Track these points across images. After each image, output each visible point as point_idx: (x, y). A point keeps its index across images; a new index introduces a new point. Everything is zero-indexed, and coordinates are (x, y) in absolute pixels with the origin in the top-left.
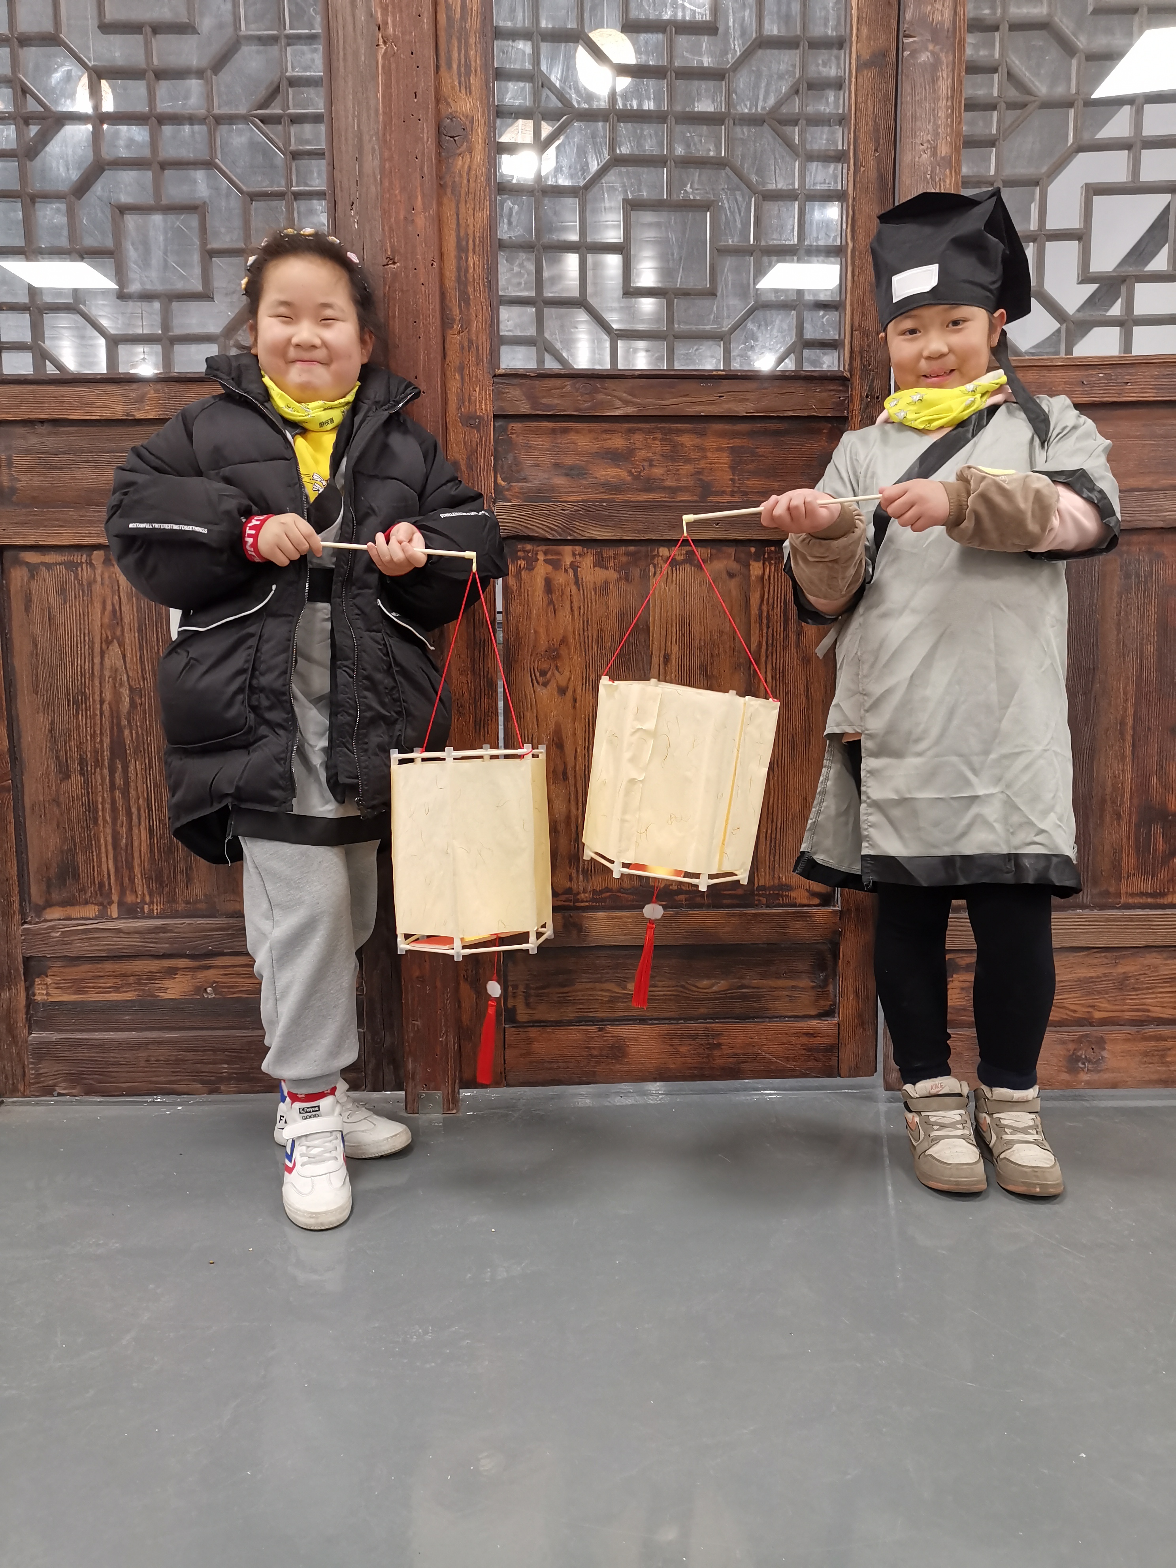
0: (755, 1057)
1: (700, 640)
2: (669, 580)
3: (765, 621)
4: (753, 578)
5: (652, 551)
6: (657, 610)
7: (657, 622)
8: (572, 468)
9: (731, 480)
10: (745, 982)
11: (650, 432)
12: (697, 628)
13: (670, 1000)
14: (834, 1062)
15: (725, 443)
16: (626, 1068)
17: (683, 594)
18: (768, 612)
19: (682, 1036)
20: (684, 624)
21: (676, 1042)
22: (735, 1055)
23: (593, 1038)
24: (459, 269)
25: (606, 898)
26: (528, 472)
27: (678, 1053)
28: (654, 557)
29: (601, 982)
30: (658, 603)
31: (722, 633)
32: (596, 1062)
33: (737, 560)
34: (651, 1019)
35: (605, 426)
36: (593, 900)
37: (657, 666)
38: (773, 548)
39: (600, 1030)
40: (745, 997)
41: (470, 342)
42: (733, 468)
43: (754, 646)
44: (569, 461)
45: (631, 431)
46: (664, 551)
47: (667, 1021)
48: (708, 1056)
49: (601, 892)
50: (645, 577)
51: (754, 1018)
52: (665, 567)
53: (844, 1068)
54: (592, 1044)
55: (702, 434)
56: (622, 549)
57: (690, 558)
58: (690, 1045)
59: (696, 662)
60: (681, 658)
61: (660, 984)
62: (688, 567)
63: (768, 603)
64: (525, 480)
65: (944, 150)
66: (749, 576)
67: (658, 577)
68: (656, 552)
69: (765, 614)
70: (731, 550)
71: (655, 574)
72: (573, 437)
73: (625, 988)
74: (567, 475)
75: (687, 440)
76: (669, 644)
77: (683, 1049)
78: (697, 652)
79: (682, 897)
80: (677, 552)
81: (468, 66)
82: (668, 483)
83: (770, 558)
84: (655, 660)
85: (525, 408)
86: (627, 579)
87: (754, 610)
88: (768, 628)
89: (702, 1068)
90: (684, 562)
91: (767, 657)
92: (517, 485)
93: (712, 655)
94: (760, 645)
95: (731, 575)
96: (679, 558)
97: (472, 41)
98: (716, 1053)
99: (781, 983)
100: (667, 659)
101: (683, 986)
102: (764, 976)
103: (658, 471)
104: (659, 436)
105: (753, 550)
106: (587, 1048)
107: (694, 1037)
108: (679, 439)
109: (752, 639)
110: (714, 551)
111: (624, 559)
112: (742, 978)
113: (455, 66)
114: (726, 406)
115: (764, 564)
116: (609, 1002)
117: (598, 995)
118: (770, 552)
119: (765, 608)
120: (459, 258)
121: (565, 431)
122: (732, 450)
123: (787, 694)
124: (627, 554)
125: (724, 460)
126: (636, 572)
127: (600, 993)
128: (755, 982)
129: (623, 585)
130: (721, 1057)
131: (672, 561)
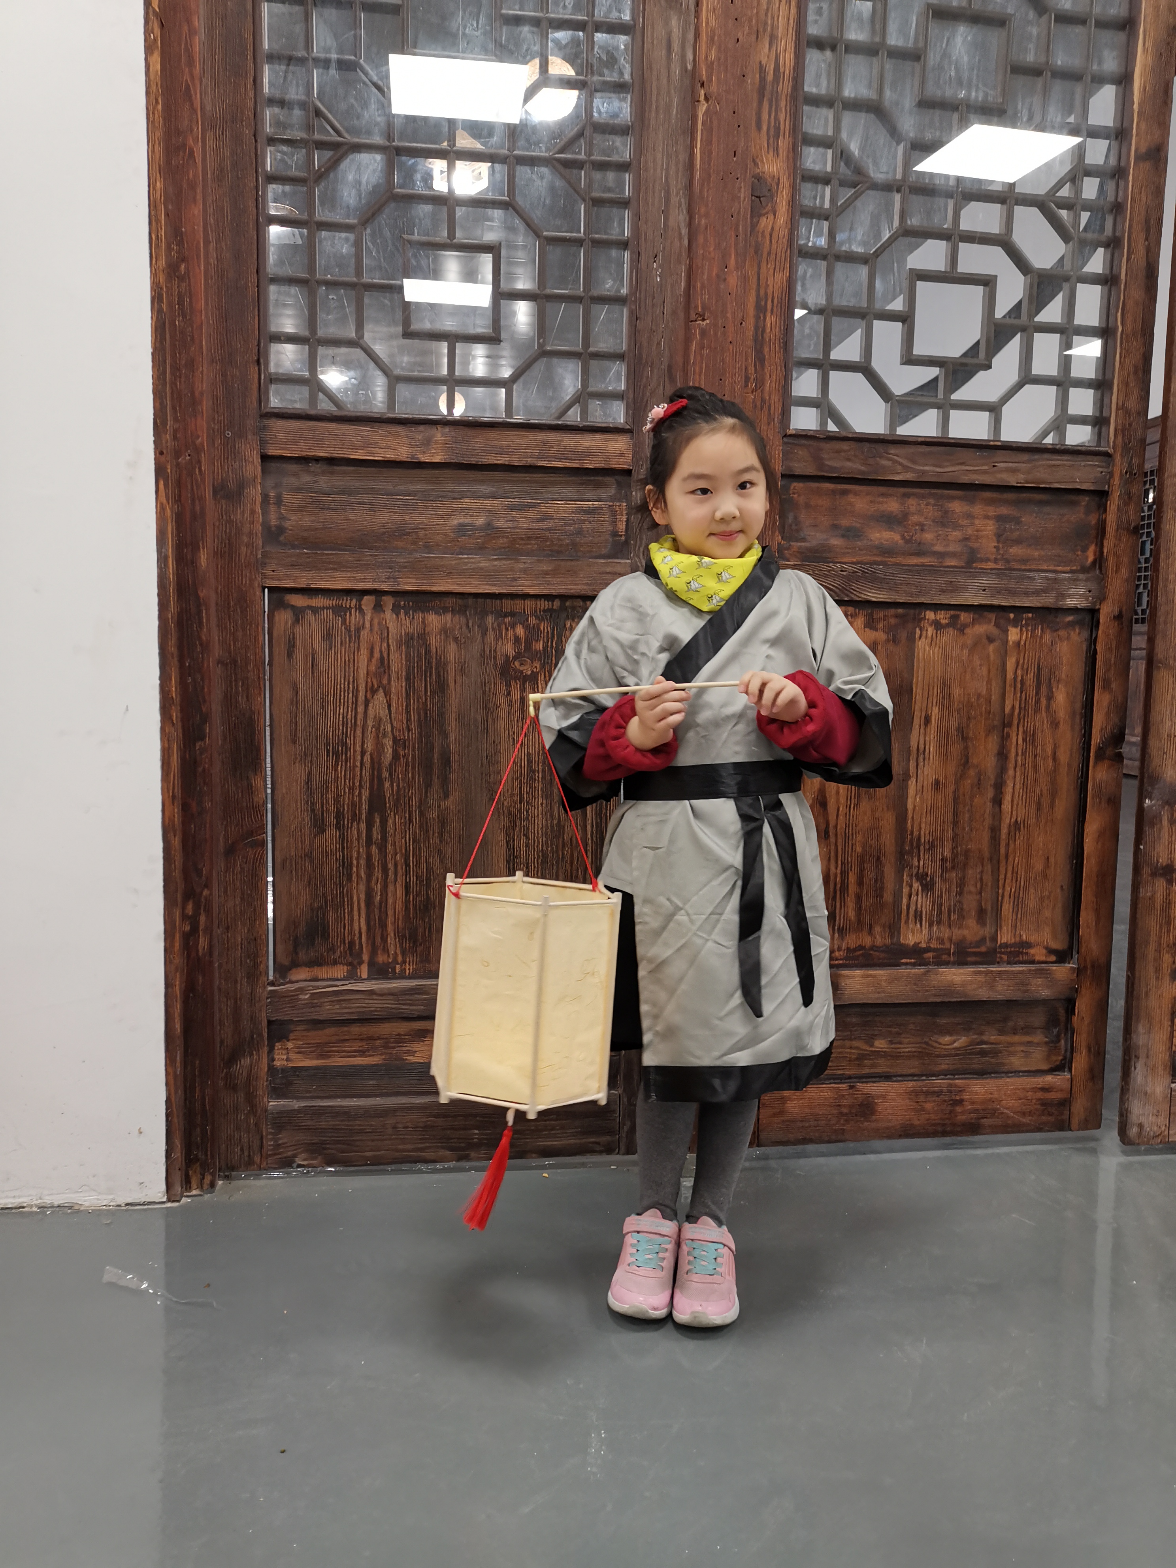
0: (994, 1113)
1: (959, 702)
2: (933, 643)
3: (1019, 686)
4: (1011, 643)
5: (920, 614)
6: (921, 673)
7: (920, 684)
8: (848, 529)
9: (995, 547)
10: (985, 1038)
11: (923, 497)
12: (957, 692)
13: (914, 1056)
14: (1065, 1117)
15: (992, 511)
16: (874, 1125)
17: (946, 657)
18: (1022, 677)
19: (927, 1093)
20: (945, 686)
21: (922, 1098)
22: (976, 1111)
23: (843, 1096)
24: (756, 328)
25: (858, 956)
26: (808, 532)
27: (923, 1109)
28: (920, 620)
29: (851, 1040)
30: (922, 665)
31: (979, 696)
32: (846, 1120)
33: (997, 625)
34: (895, 1076)
35: (882, 489)
36: (846, 958)
37: (917, 726)
38: (1030, 615)
39: (851, 1087)
40: (983, 1053)
41: (763, 401)
42: (999, 536)
43: (1008, 710)
44: (845, 522)
45: (906, 495)
46: (930, 615)
47: (910, 1078)
48: (951, 1112)
49: (855, 950)
50: (911, 639)
51: (990, 1073)
52: (931, 631)
53: (1075, 1122)
54: (844, 1102)
55: (972, 501)
56: (892, 611)
57: (954, 622)
58: (934, 1101)
59: (954, 724)
60: (941, 720)
61: (906, 1040)
62: (951, 630)
63: (1023, 668)
64: (804, 540)
66: (1007, 641)
67: (923, 639)
68: (923, 616)
69: (1019, 678)
70: (992, 616)
71: (920, 637)
72: (851, 498)
73: (872, 1046)
74: (843, 536)
75: (957, 507)
76: (930, 705)
77: (928, 1106)
78: (955, 714)
79: (930, 955)
80: (943, 617)
81: (777, 129)
82: (939, 548)
83: (1027, 625)
84: (916, 721)
85: (810, 470)
86: (894, 641)
87: (1010, 675)
88: (1022, 692)
89: (944, 1125)
90: (948, 625)
91: (1019, 720)
92: (796, 545)
93: (969, 718)
94: (1013, 707)
95: (990, 640)
96: (944, 622)
97: (783, 104)
98: (959, 1109)
99: (1016, 1038)
100: (927, 720)
101: (926, 1043)
102: (1002, 1032)
103: (928, 536)
104: (932, 501)
105: (1012, 616)
106: (839, 1106)
107: (938, 1094)
108: (950, 505)
109: (1007, 702)
110: (976, 616)
111: (893, 621)
112: (982, 1034)
113: (765, 128)
114: (999, 476)
115: (1021, 630)
116: (857, 1059)
117: (847, 1053)
118: (1027, 619)
119: (1019, 672)
120: (757, 318)
121: (844, 493)
122: (999, 519)
123: (1036, 756)
124: (896, 616)
125: (990, 527)
126: (903, 635)
127: (849, 1050)
128: (993, 1038)
129: (891, 647)
130: (963, 1113)
131: (937, 625)
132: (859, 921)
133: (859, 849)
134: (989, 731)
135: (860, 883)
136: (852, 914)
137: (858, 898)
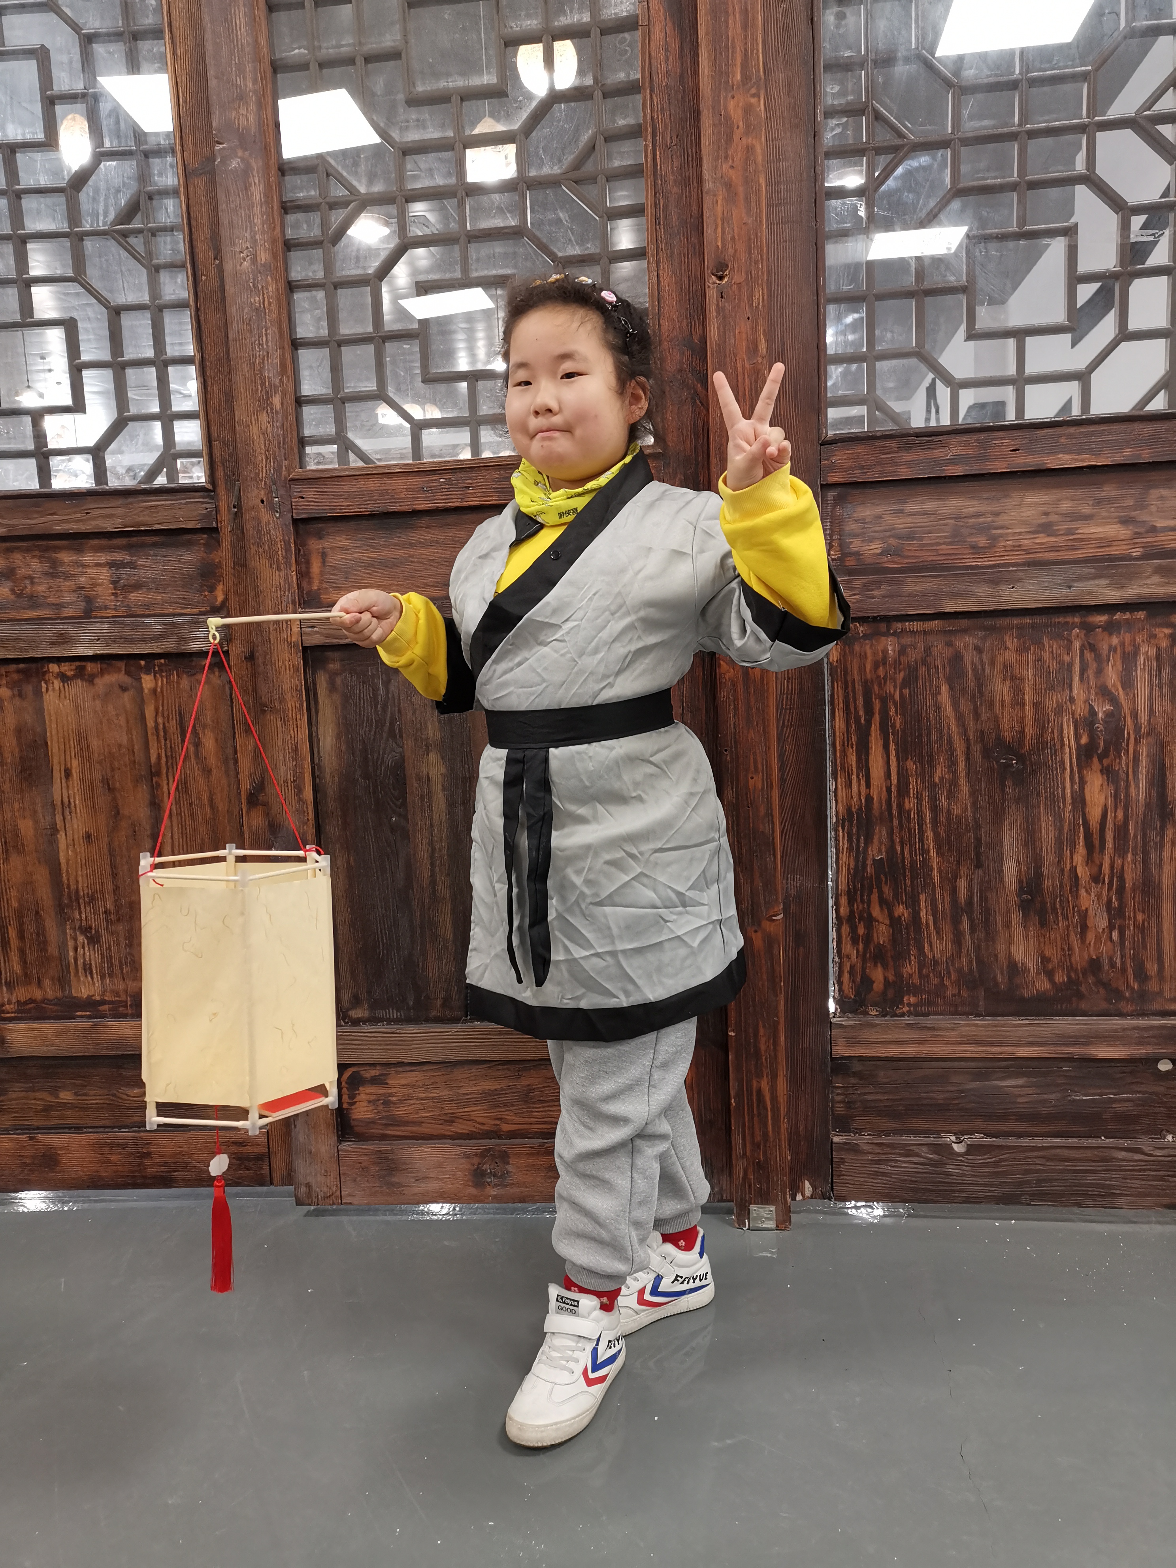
0: (186, 1166)
1: (99, 754)
2: (62, 695)
3: (162, 734)
4: (146, 691)
5: (43, 667)
6: (54, 726)
7: (55, 738)
9: (113, 594)
11: (28, 550)
12: (95, 743)
13: (103, 1108)
14: (265, 1170)
15: (103, 558)
16: (59, 1176)
17: (77, 708)
18: (164, 724)
19: (111, 1146)
20: (82, 737)
21: (106, 1150)
22: (165, 1164)
23: (24, 1146)
25: (30, 1009)
27: (109, 1161)
28: (44, 673)
29: (34, 1091)
30: (53, 718)
31: (120, 746)
32: (30, 1170)
33: (128, 673)
34: (85, 1128)
36: (18, 1011)
37: (59, 780)
38: (162, 661)
39: (31, 1138)
42: (115, 583)
43: (153, 759)
45: (10, 550)
46: (54, 668)
47: (101, 1130)
48: (139, 1165)
49: (26, 1003)
50: (38, 694)
52: (57, 683)
53: (276, 1177)
54: (26, 1153)
55: (79, 550)
56: (13, 667)
57: (80, 674)
58: (121, 1154)
59: (97, 776)
60: (82, 772)
61: (91, 1092)
62: (79, 682)
63: (163, 715)
65: (263, 257)
66: (142, 689)
67: (50, 692)
68: (46, 669)
69: (161, 726)
70: (122, 664)
71: (47, 689)
73: (57, 1097)
75: (66, 557)
76: (68, 758)
77: (113, 1158)
78: (98, 766)
79: (106, 1007)
80: (67, 669)
82: (51, 600)
83: (161, 671)
84: (56, 774)
86: (20, 695)
87: (150, 723)
88: (166, 740)
89: (134, 1177)
90: (75, 677)
91: (168, 769)
93: (113, 770)
94: (159, 757)
95: (124, 689)
96: (70, 673)
98: (147, 1162)
100: (68, 774)
101: (114, 1095)
103: (41, 589)
104: (37, 553)
105: (143, 663)
106: (20, 1156)
107: (124, 1146)
108: (57, 555)
109: (152, 751)
110: (104, 666)
111: (15, 676)
114: (94, 523)
115: (155, 676)
116: (43, 1110)
117: (32, 1104)
118: (161, 665)
119: (160, 720)
122: (111, 565)
123: (191, 804)
124: (18, 671)
125: (104, 575)
126: (29, 689)
127: (33, 1102)
129: (17, 701)
130: (152, 1165)
131: (63, 677)
132: (26, 975)
133: (15, 904)
134: (137, 781)
135: (21, 937)
136: (17, 968)
137: (22, 952)
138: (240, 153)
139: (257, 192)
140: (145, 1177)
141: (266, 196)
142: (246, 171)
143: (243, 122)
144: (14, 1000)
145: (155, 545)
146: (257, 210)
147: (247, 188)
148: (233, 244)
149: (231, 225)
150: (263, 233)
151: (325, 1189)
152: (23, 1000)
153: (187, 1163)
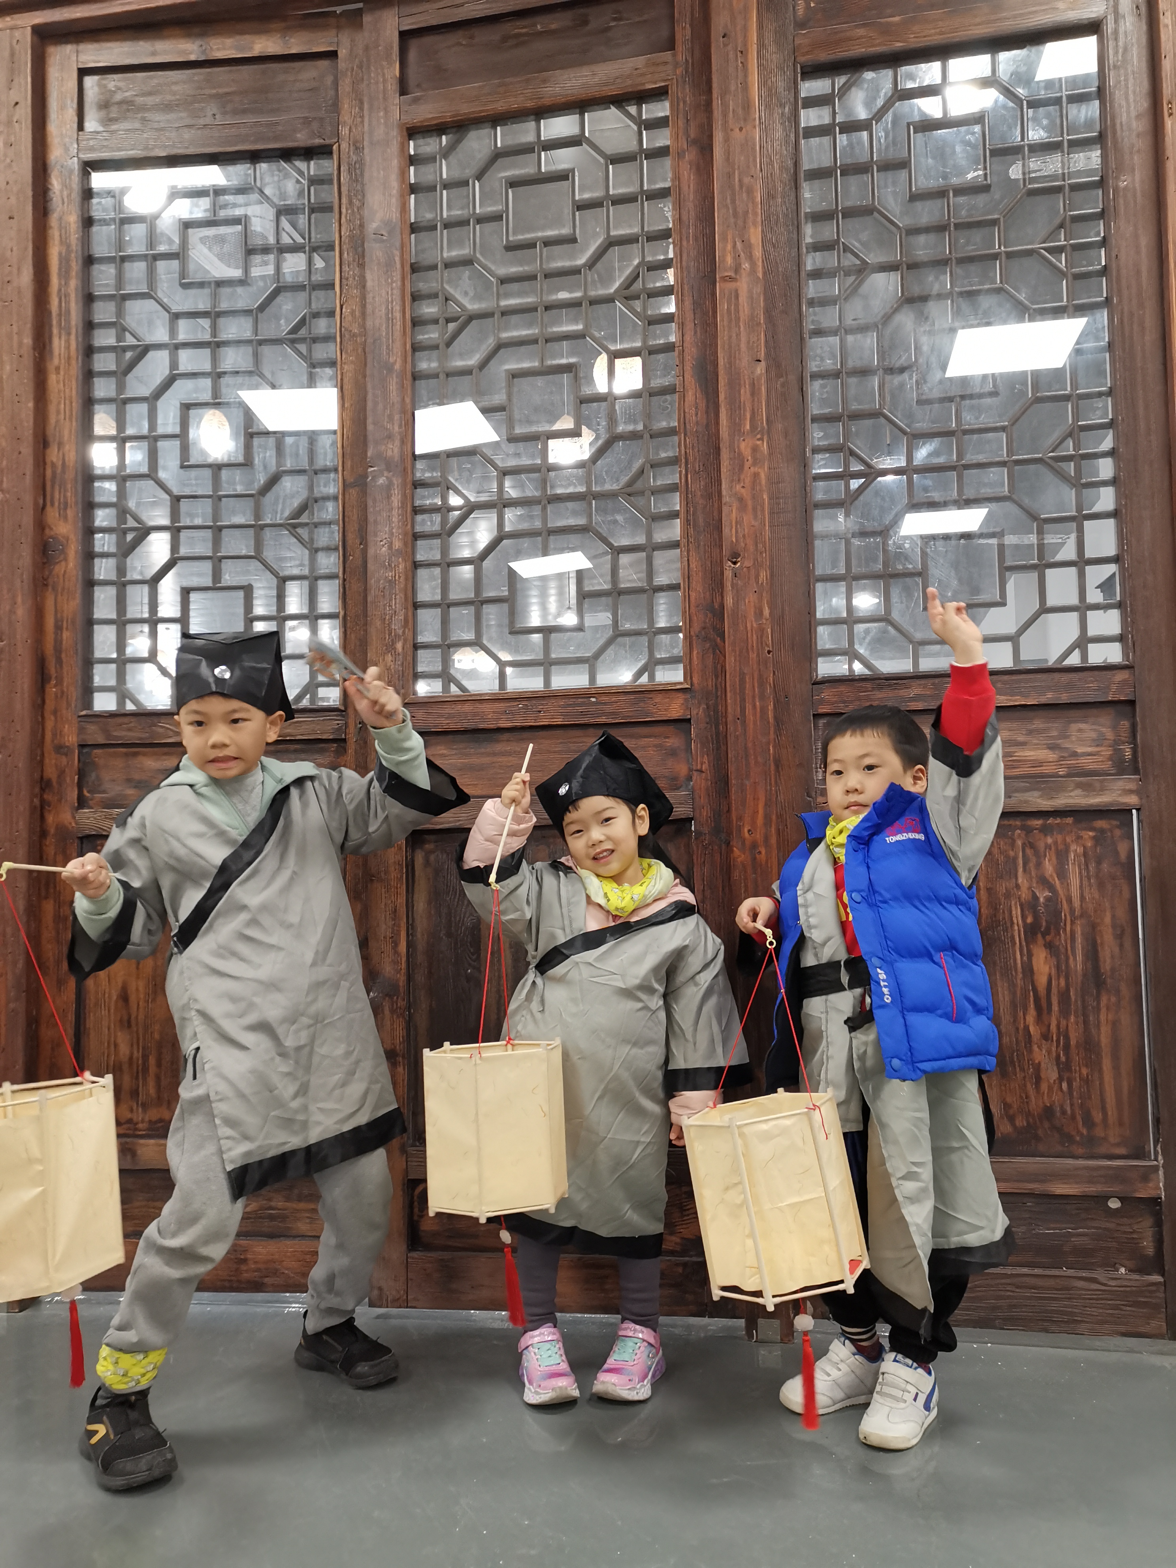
65: (397, 544)
138: (386, 474)
139: (396, 500)
140: (239, 1281)
141: (402, 503)
142: (389, 487)
143: (390, 453)
144: (147, 1119)
145: (296, 751)
146: (395, 512)
147: (389, 497)
148: (376, 535)
149: (375, 521)
150: (399, 528)
151: (394, 1293)
152: (154, 1119)
153: (277, 1270)
